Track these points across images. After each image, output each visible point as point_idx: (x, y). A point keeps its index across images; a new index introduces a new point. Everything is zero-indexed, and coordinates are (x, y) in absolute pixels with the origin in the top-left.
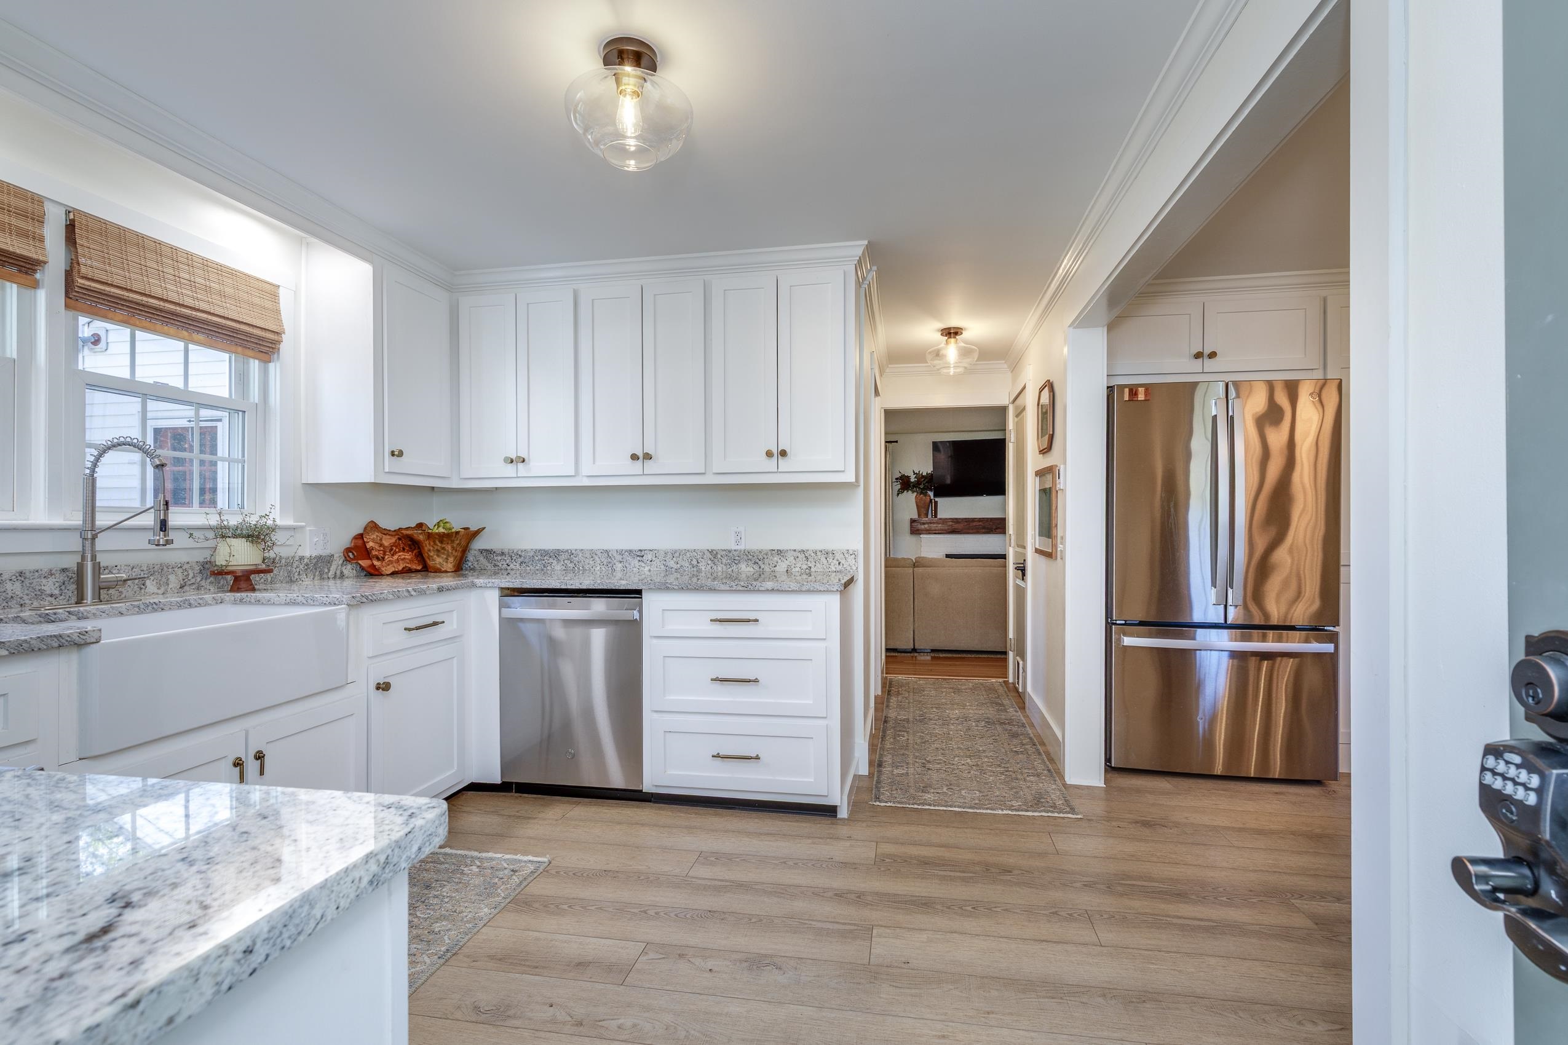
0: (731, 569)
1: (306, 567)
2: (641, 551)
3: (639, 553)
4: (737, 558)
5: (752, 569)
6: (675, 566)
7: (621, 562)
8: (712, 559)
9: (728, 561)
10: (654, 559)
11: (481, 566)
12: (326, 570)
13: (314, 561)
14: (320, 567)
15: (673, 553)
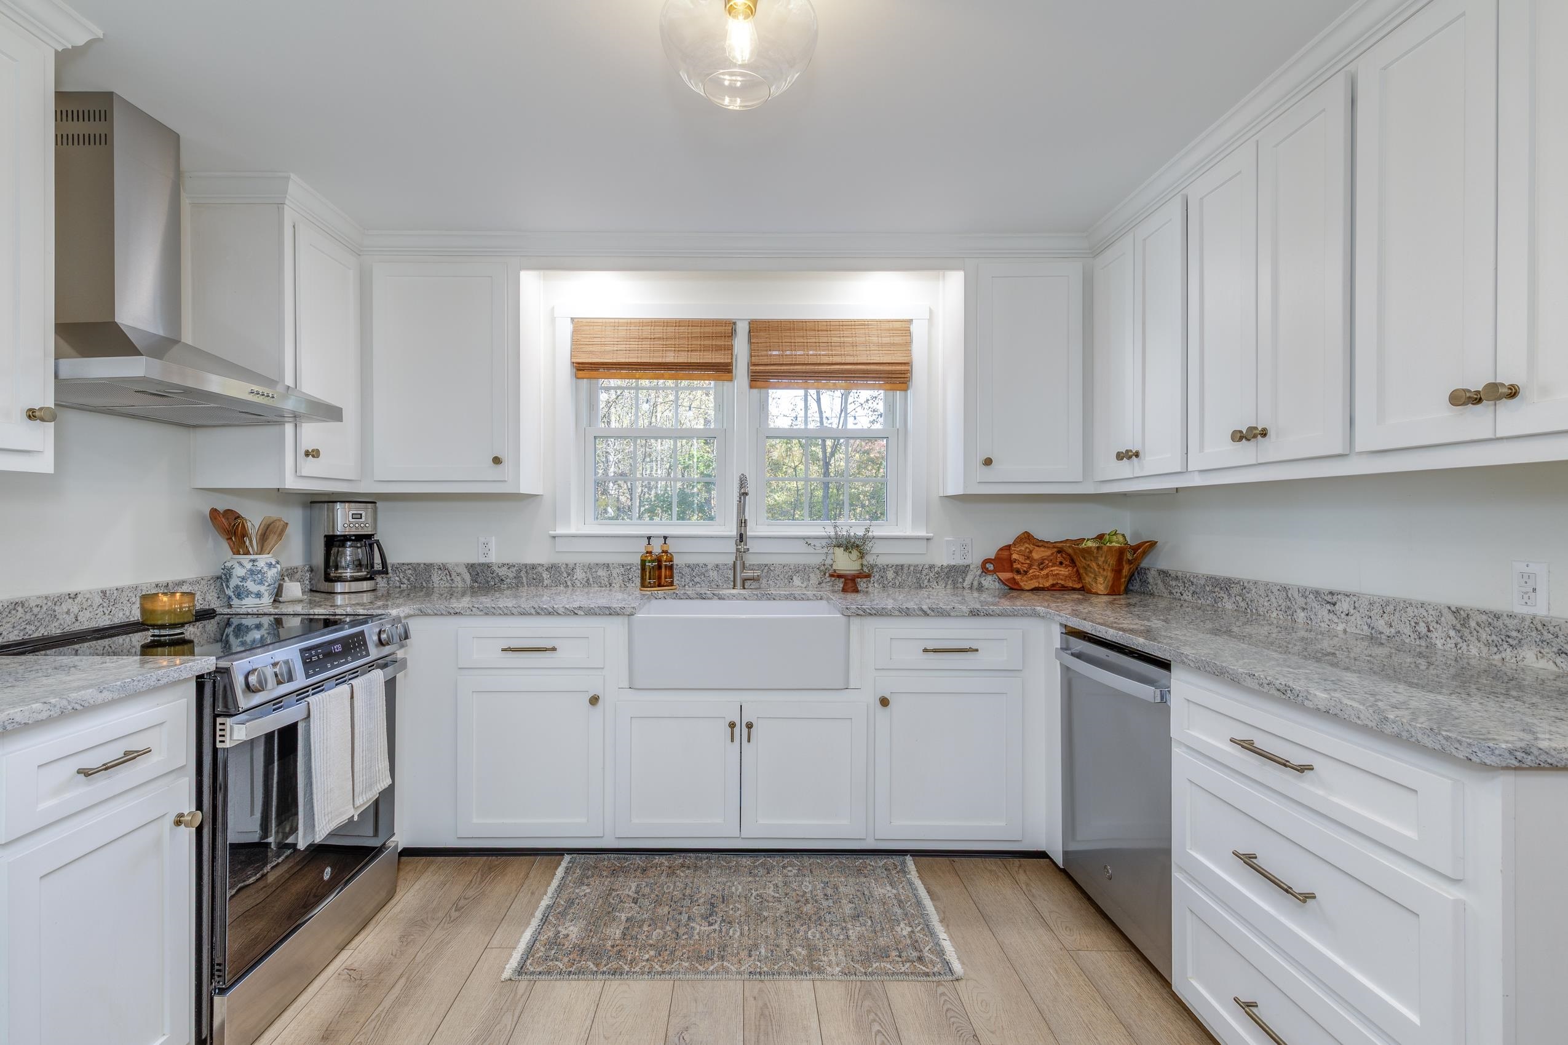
0: (1498, 657)
1: (937, 575)
2: (1332, 593)
3: (1329, 598)
4: (1514, 634)
5: (1551, 666)
6: (1388, 631)
7: (1304, 609)
8: (1458, 627)
9: (1494, 637)
10: (1352, 611)
11: (1159, 591)
12: (961, 580)
13: (946, 570)
14: (953, 577)
15: (1386, 606)
